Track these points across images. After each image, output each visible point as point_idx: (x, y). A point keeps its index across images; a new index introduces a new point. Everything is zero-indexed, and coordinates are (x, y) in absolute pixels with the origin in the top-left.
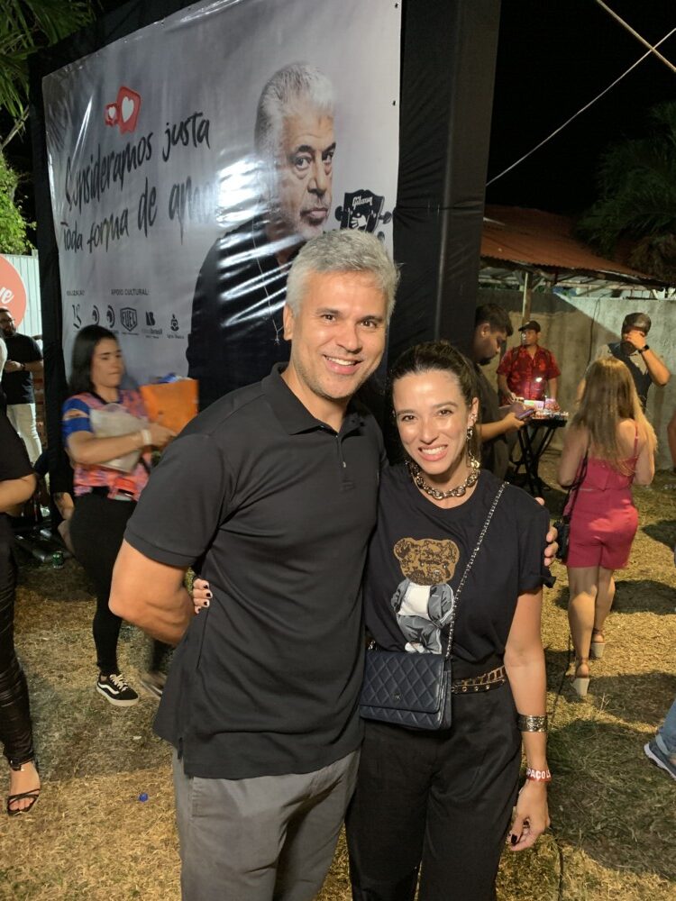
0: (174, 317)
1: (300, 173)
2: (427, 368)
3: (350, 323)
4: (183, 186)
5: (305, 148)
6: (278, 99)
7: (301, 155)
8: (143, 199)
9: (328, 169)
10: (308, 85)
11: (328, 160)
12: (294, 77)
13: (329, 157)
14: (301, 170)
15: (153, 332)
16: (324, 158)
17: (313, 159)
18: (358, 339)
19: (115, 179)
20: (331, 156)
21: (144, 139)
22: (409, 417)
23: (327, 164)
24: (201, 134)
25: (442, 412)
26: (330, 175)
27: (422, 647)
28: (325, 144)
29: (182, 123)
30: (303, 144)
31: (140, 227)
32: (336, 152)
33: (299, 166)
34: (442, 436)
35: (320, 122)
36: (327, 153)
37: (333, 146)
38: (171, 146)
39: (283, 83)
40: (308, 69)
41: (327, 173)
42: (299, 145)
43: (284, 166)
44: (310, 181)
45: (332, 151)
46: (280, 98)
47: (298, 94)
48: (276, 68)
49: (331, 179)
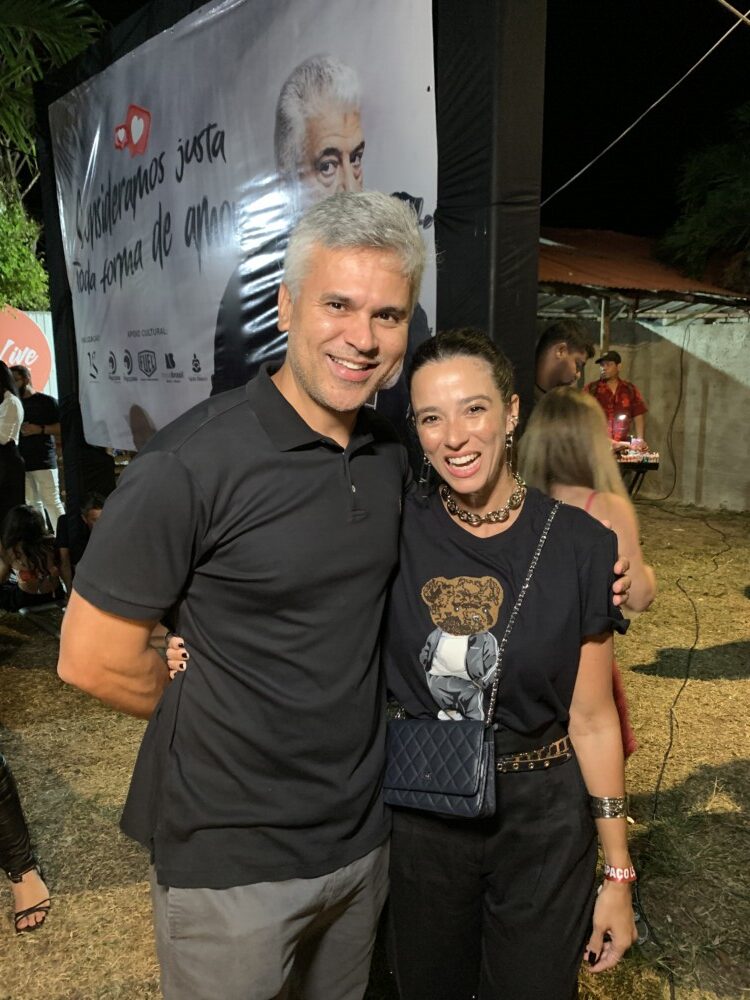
0: (195, 356)
1: (326, 180)
2: (451, 354)
3: (364, 316)
4: (199, 208)
5: (330, 151)
6: (298, 99)
7: (326, 159)
8: (157, 227)
9: (358, 172)
10: (331, 80)
11: (357, 162)
12: (314, 72)
13: (357, 158)
14: (326, 176)
15: (173, 375)
16: (352, 160)
17: (340, 162)
18: (373, 336)
19: (127, 208)
20: (360, 157)
21: (155, 160)
22: (431, 418)
23: (356, 167)
24: (216, 147)
25: (472, 410)
26: (360, 179)
27: (459, 715)
28: (353, 144)
29: (195, 138)
30: (329, 146)
31: (155, 258)
32: (366, 151)
33: (324, 172)
34: (473, 440)
35: (345, 119)
36: (356, 154)
37: (362, 145)
38: (185, 164)
39: (303, 80)
40: (330, 61)
41: (357, 178)
42: (323, 148)
43: (308, 173)
44: (338, 187)
45: (361, 151)
46: (301, 97)
47: (320, 90)
48: (294, 64)
49: (361, 183)
